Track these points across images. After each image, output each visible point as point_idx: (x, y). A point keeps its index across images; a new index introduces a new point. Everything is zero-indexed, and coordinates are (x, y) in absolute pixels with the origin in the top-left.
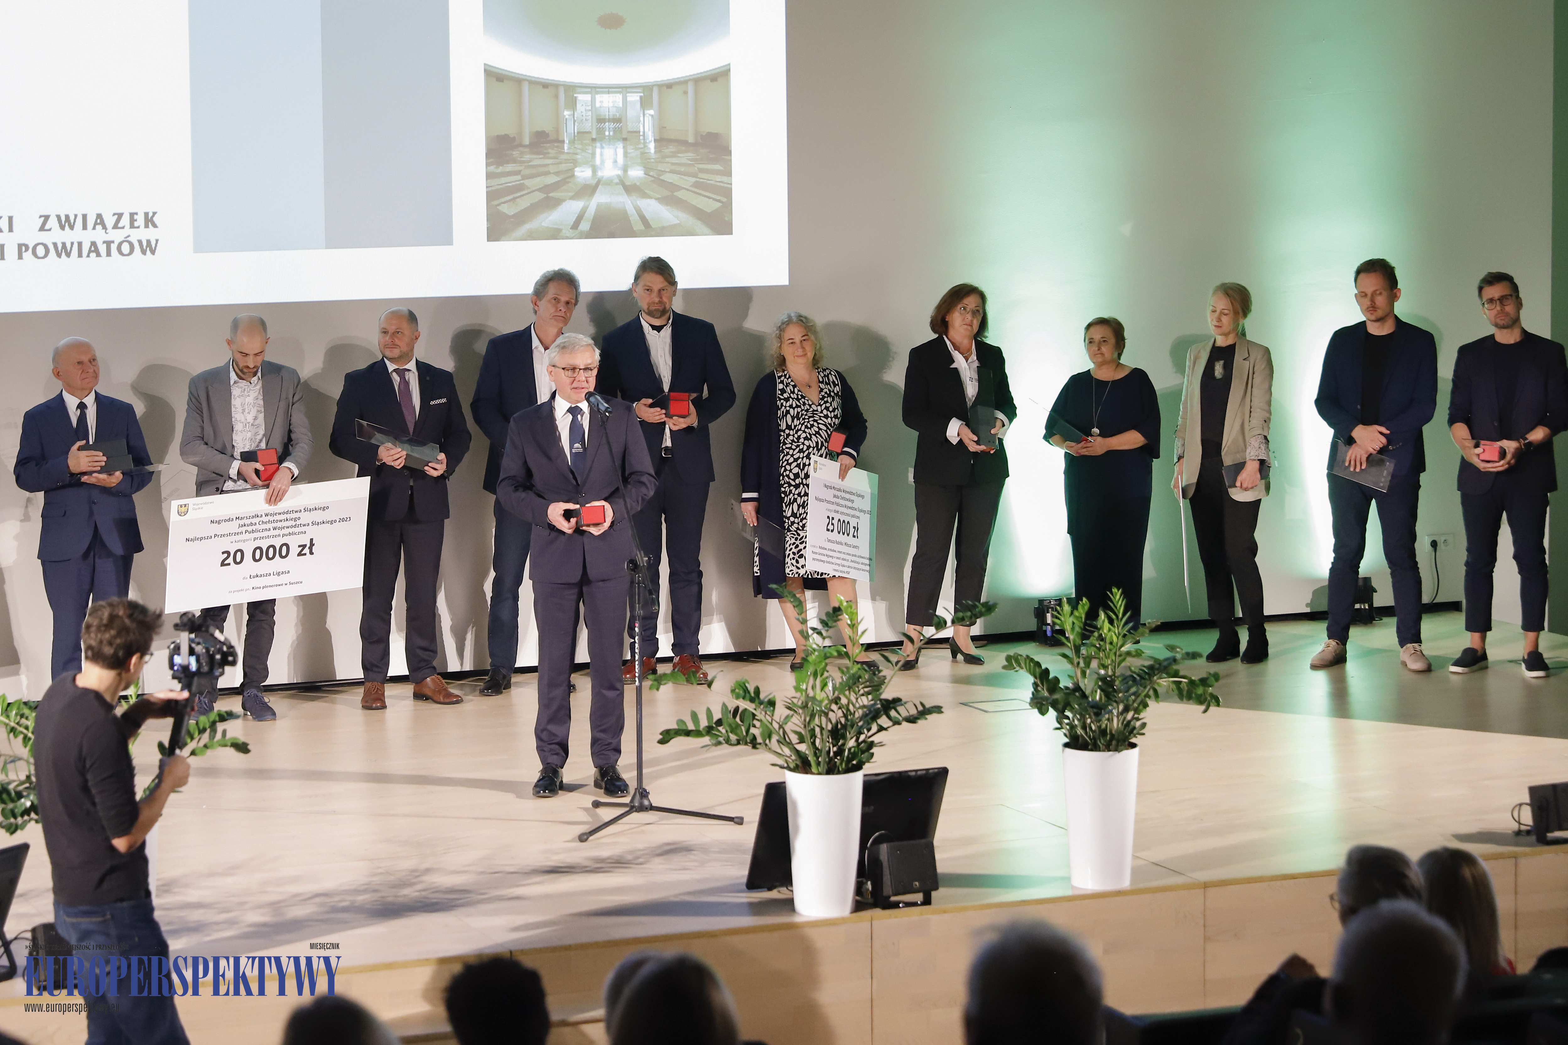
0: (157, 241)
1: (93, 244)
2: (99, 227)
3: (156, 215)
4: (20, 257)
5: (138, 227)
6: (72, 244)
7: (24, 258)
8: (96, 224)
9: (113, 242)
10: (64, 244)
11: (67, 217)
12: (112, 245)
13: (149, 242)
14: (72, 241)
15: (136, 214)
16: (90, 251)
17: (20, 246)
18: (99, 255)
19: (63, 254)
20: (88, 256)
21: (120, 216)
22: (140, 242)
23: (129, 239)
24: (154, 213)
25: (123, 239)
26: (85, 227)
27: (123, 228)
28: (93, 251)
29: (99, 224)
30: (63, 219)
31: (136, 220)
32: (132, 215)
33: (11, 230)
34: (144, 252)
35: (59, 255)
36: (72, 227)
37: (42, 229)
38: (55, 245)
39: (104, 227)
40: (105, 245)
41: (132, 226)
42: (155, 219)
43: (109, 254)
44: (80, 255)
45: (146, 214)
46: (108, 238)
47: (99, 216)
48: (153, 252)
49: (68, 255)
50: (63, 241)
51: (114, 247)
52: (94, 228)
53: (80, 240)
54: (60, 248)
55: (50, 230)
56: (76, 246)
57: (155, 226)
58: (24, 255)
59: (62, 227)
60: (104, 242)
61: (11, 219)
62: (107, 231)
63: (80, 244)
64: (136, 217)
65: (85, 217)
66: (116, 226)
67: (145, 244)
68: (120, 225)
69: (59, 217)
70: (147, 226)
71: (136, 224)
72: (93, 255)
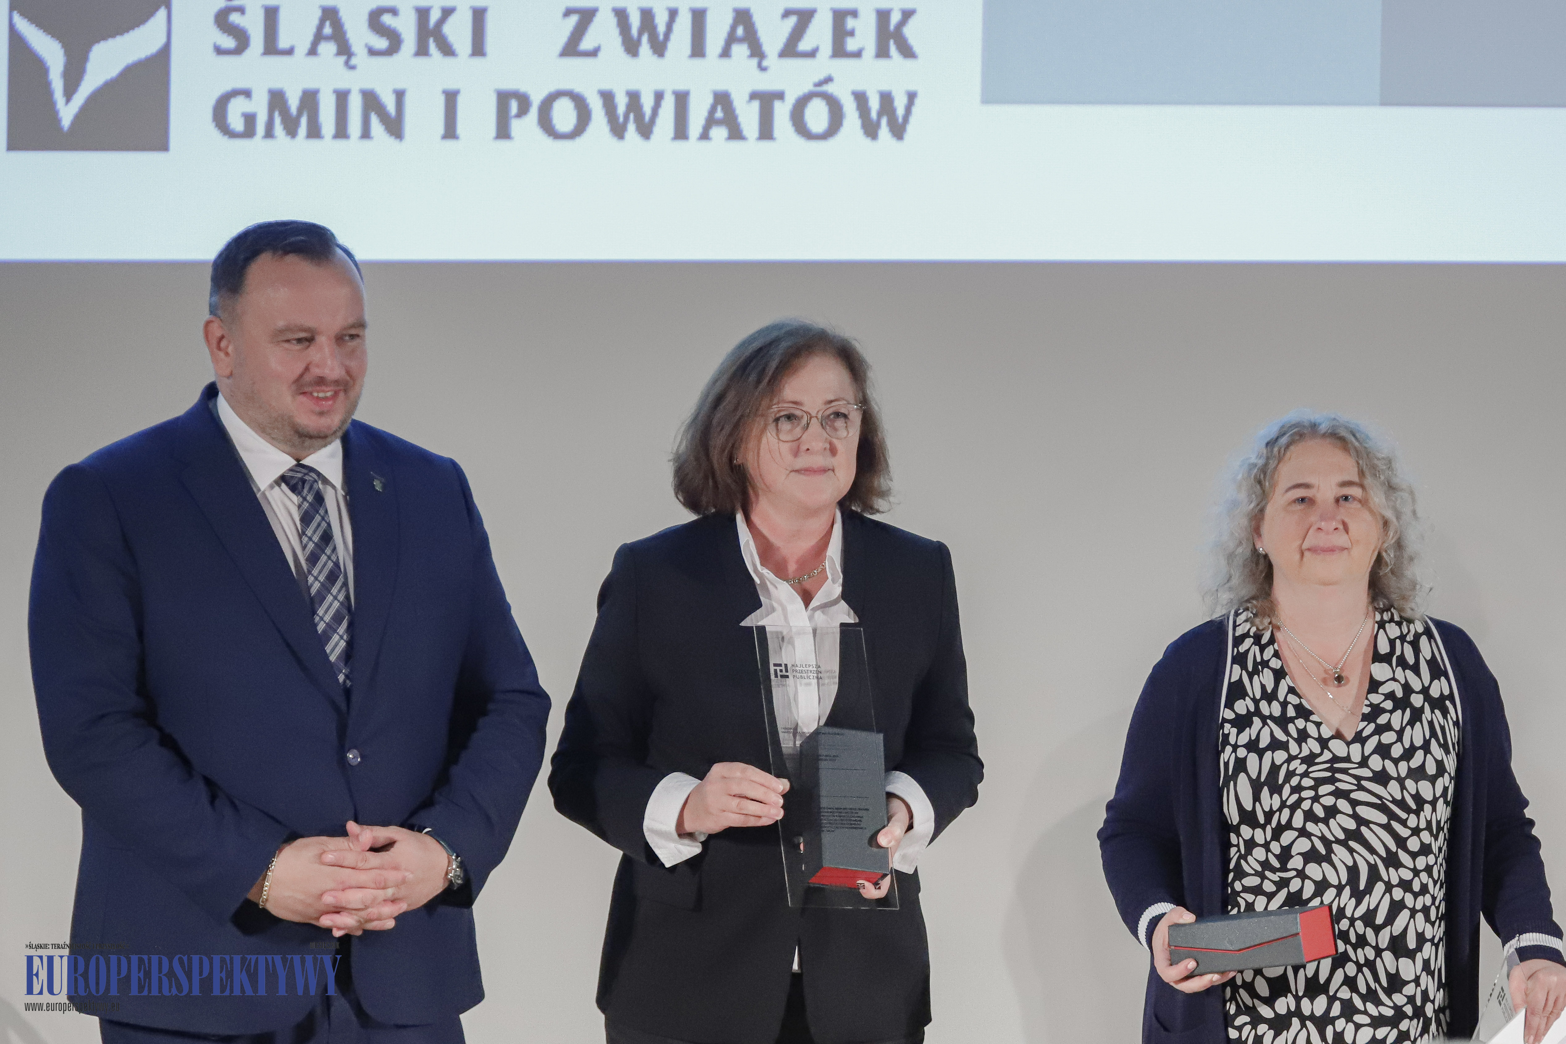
0: (912, 97)
1: (722, 99)
2: (740, 51)
3: (912, 22)
4: (503, 132)
5: (858, 54)
6: (659, 97)
7: (513, 134)
8: (731, 39)
9: (780, 96)
10: (634, 97)
11: (647, 15)
12: (777, 104)
13: (886, 99)
14: (660, 87)
15: (854, 13)
16: (711, 122)
17: (503, 98)
18: (736, 134)
19: (631, 127)
20: (705, 136)
21: (805, 17)
22: (861, 98)
23: (829, 88)
24: (907, 15)
25: (808, 87)
26: (698, 50)
27: (812, 54)
28: (719, 122)
29: (740, 40)
30: (635, 21)
31: (852, 33)
32: (840, 17)
33: (478, 49)
34: (870, 130)
35: (618, 131)
36: (659, 48)
37: (571, 49)
38: (608, 97)
39: (757, 52)
40: (756, 104)
41: (839, 51)
42: (909, 31)
43: (766, 132)
44: (681, 133)
45: (883, 16)
46: (766, 83)
47: (743, 17)
48: (898, 131)
49: (646, 131)
50: (633, 87)
51: (782, 112)
52: (726, 53)
53: (681, 87)
54: (621, 109)
55: (594, 53)
56: (668, 106)
57: (907, 52)
58: (517, 126)
59: (631, 48)
60: (754, 96)
61: (479, 16)
62: (765, 63)
63: (682, 99)
64: (850, 23)
65: (699, 17)
66: (790, 50)
67: (874, 104)
68: (804, 45)
69: (621, 15)
70: (882, 52)
71: (851, 45)
72: (719, 133)
